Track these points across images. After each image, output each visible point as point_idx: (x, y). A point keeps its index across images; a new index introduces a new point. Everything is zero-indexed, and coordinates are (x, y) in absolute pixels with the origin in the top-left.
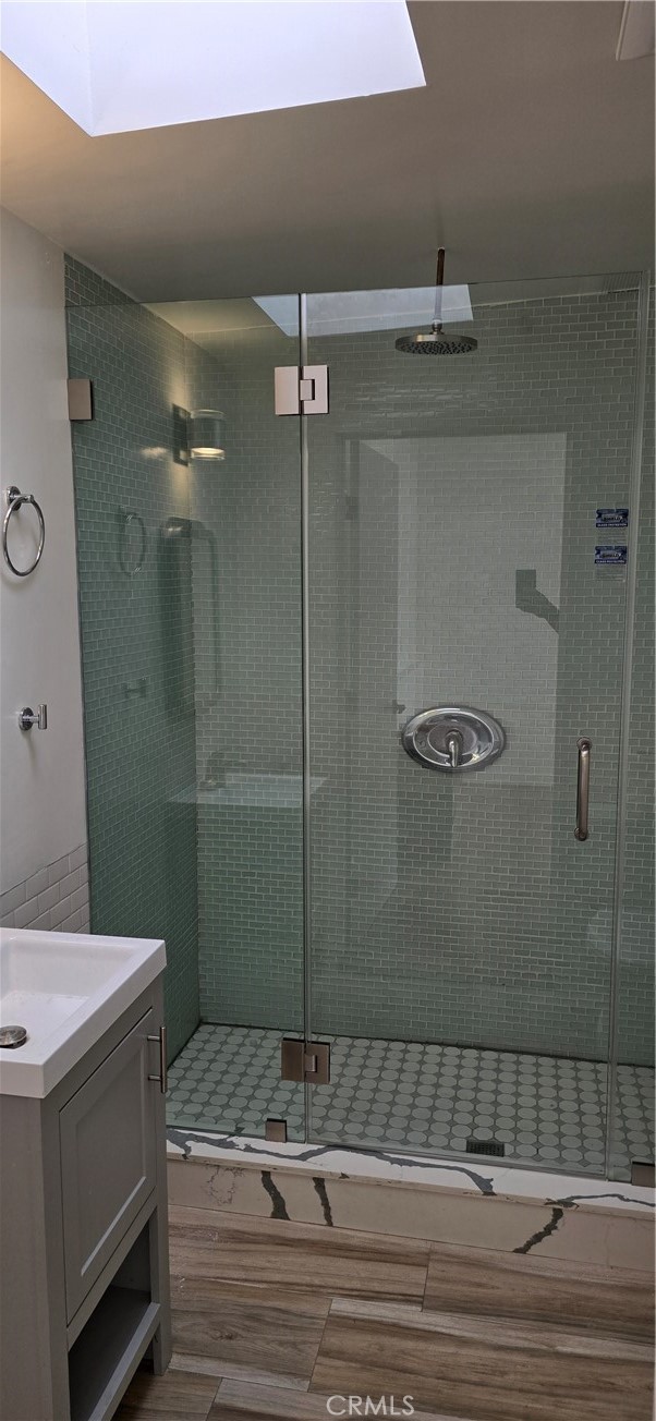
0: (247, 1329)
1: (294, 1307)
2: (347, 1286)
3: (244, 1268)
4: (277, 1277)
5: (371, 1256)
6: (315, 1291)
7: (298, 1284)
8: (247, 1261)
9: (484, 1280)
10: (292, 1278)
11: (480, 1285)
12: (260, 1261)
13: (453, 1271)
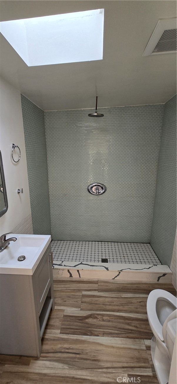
0: (68, 299)
1: (76, 294)
2: (85, 289)
3: (66, 287)
4: (72, 289)
5: (87, 283)
6: (80, 290)
7: (76, 290)
8: (66, 286)
9: (108, 285)
10: (75, 288)
11: (107, 286)
12: (69, 286)
13: (102, 284)
